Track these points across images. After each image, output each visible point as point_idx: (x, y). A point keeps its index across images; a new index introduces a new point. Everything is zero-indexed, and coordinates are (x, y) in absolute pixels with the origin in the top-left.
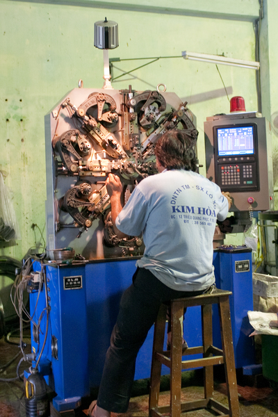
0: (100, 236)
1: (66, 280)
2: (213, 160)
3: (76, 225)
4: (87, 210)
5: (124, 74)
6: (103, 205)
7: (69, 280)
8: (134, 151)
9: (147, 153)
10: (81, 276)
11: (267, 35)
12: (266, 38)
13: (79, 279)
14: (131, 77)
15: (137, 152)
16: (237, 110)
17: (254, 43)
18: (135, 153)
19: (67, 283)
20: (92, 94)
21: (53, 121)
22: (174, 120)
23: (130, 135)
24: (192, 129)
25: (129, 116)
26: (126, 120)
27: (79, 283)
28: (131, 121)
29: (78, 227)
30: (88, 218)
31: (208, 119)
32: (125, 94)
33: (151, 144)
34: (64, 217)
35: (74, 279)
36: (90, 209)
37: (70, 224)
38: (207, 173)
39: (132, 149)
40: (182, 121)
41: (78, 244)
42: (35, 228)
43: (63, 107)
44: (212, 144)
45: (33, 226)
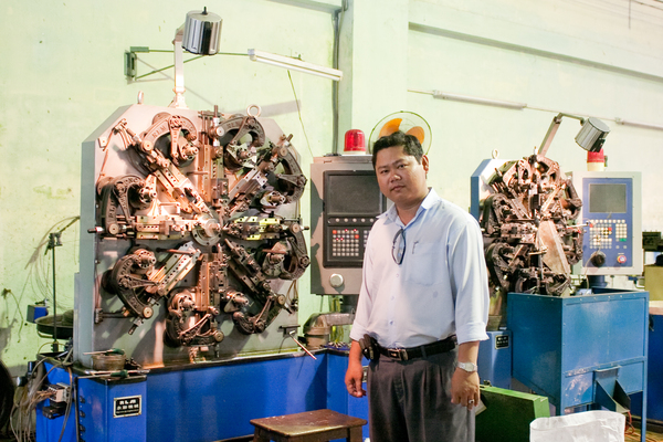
0: (160, 330)
1: (118, 402)
2: (321, 220)
3: (126, 314)
4: (145, 291)
5: (154, 72)
6: (168, 284)
7: (122, 403)
8: (219, 204)
9: (236, 208)
10: (140, 396)
11: (352, 34)
12: (350, 38)
13: (137, 400)
14: (164, 77)
15: (223, 206)
16: (355, 149)
17: (332, 42)
18: (219, 208)
19: (119, 408)
20: (159, 115)
21: (99, 153)
22: (274, 159)
23: (213, 181)
24: (299, 175)
25: (212, 151)
26: (208, 158)
27: (136, 406)
28: (214, 159)
29: (129, 317)
30: (147, 303)
31: (315, 159)
32: (206, 117)
33: (241, 194)
34: (109, 301)
35: (129, 400)
36: (149, 290)
37: (117, 312)
38: (311, 237)
39: (215, 201)
40: (285, 163)
41: (127, 343)
42: (8, 295)
43: (116, 131)
44: (321, 197)
45: (5, 292)
